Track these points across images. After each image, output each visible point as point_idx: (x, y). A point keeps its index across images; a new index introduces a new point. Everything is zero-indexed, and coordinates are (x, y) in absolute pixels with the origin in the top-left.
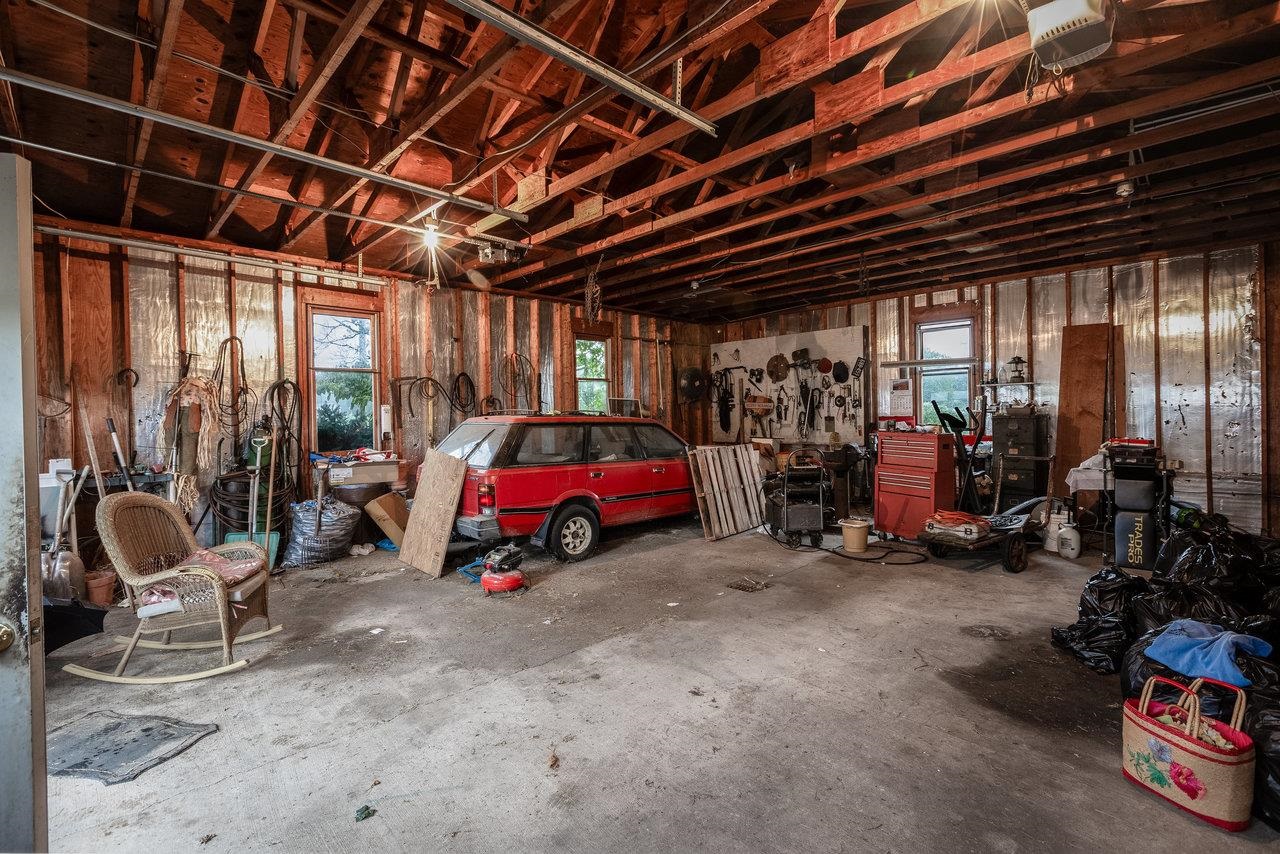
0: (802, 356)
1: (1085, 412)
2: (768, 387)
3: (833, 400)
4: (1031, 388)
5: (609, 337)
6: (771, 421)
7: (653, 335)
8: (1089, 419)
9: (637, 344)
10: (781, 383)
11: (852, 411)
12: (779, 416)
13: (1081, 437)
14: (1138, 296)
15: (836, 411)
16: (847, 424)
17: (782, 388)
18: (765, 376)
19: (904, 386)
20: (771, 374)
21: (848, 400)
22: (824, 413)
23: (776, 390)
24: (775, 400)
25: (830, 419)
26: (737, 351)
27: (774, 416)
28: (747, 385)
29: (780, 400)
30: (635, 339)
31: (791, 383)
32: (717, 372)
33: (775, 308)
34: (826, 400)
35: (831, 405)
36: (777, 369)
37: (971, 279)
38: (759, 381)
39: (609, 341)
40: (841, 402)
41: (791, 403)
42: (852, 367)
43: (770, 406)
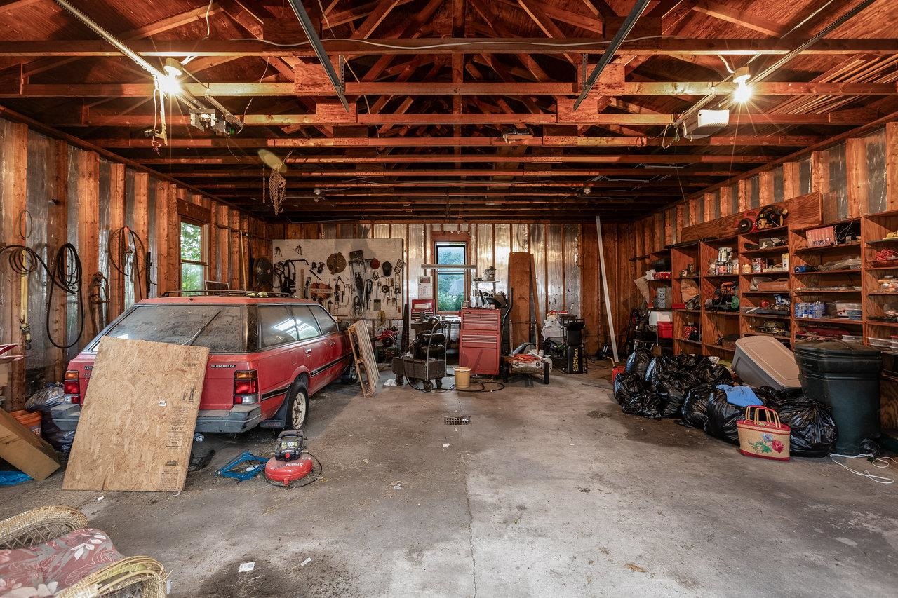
0: (357, 255)
1: (522, 298)
2: (327, 277)
3: (380, 288)
4: (494, 284)
5: (206, 223)
6: (330, 302)
7: (237, 226)
8: (524, 301)
9: (226, 233)
10: (339, 275)
11: (394, 296)
12: (337, 299)
13: (520, 311)
14: (538, 241)
15: (381, 296)
16: (390, 304)
17: (339, 278)
18: (325, 268)
19: (427, 280)
20: (331, 268)
21: (391, 288)
22: (373, 297)
23: (335, 280)
24: (334, 287)
25: (377, 301)
26: (299, 247)
27: (333, 299)
28: (307, 274)
29: (337, 287)
30: (225, 228)
31: (347, 275)
32: (280, 263)
33: (335, 218)
34: (375, 288)
35: (379, 291)
36: (335, 263)
37: (466, 219)
38: (320, 272)
39: (207, 227)
40: (386, 289)
41: (347, 289)
42: (394, 266)
43: (328, 291)
